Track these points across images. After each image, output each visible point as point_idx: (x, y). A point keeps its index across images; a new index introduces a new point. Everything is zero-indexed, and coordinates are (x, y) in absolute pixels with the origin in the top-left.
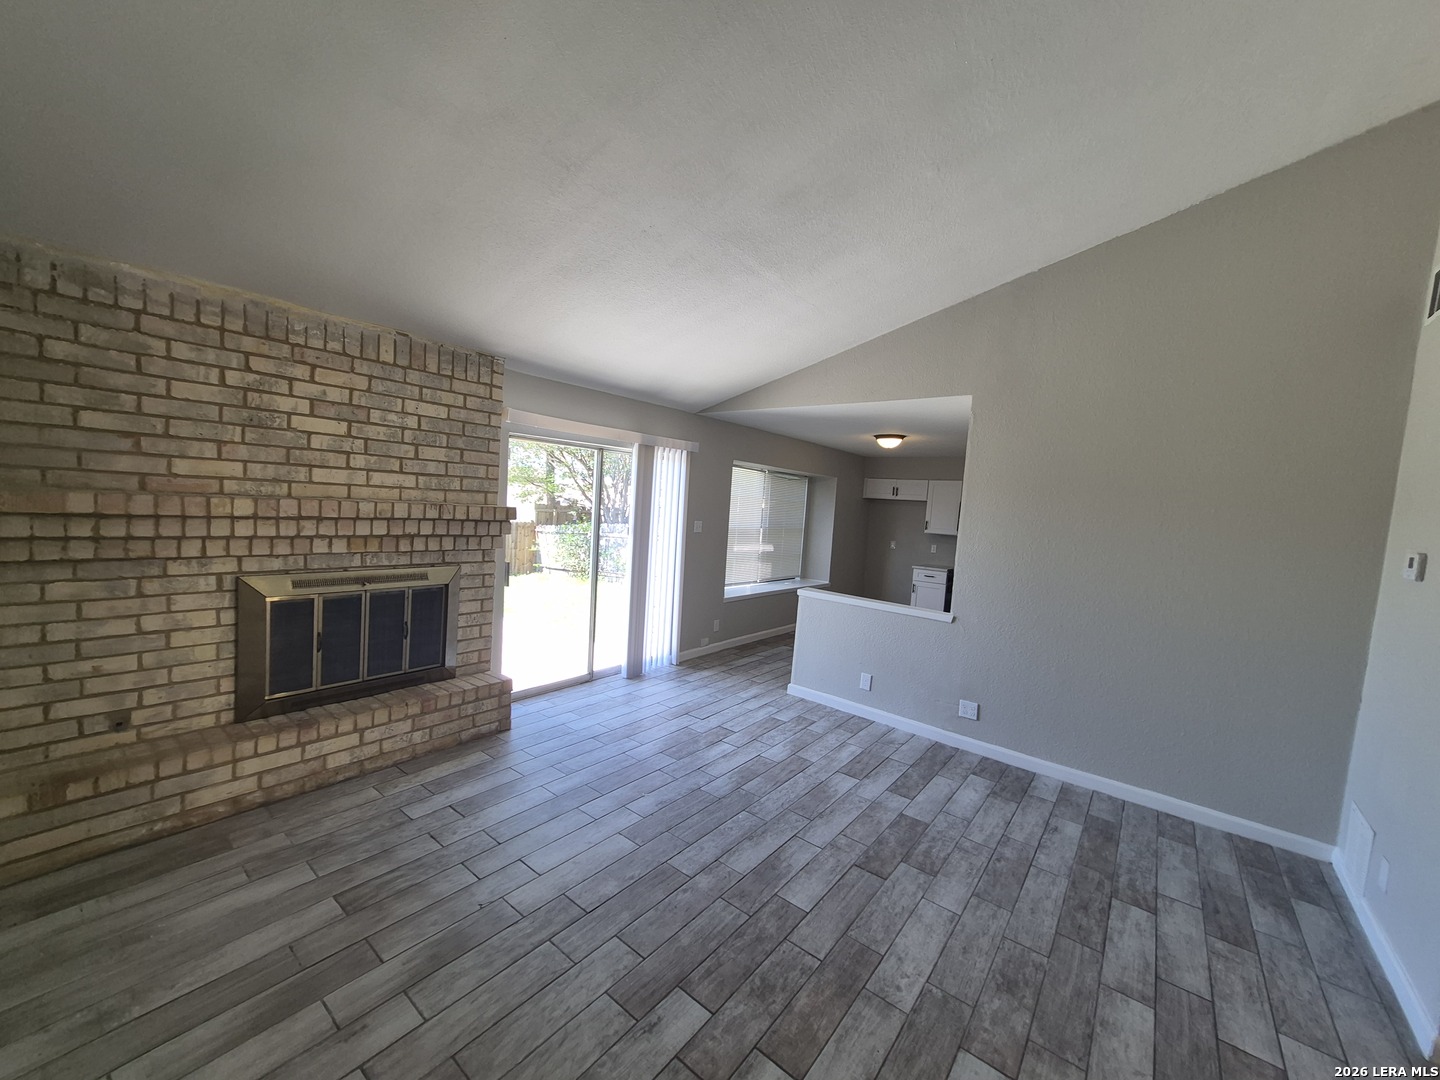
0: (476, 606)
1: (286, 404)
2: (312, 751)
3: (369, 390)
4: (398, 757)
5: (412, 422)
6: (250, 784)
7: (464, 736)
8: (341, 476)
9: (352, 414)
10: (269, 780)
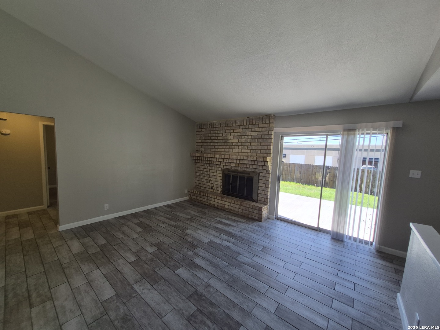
0: (264, 185)
1: (230, 138)
2: (223, 202)
3: (242, 132)
4: (236, 212)
5: (250, 137)
7: (250, 216)
8: (237, 151)
9: (239, 138)
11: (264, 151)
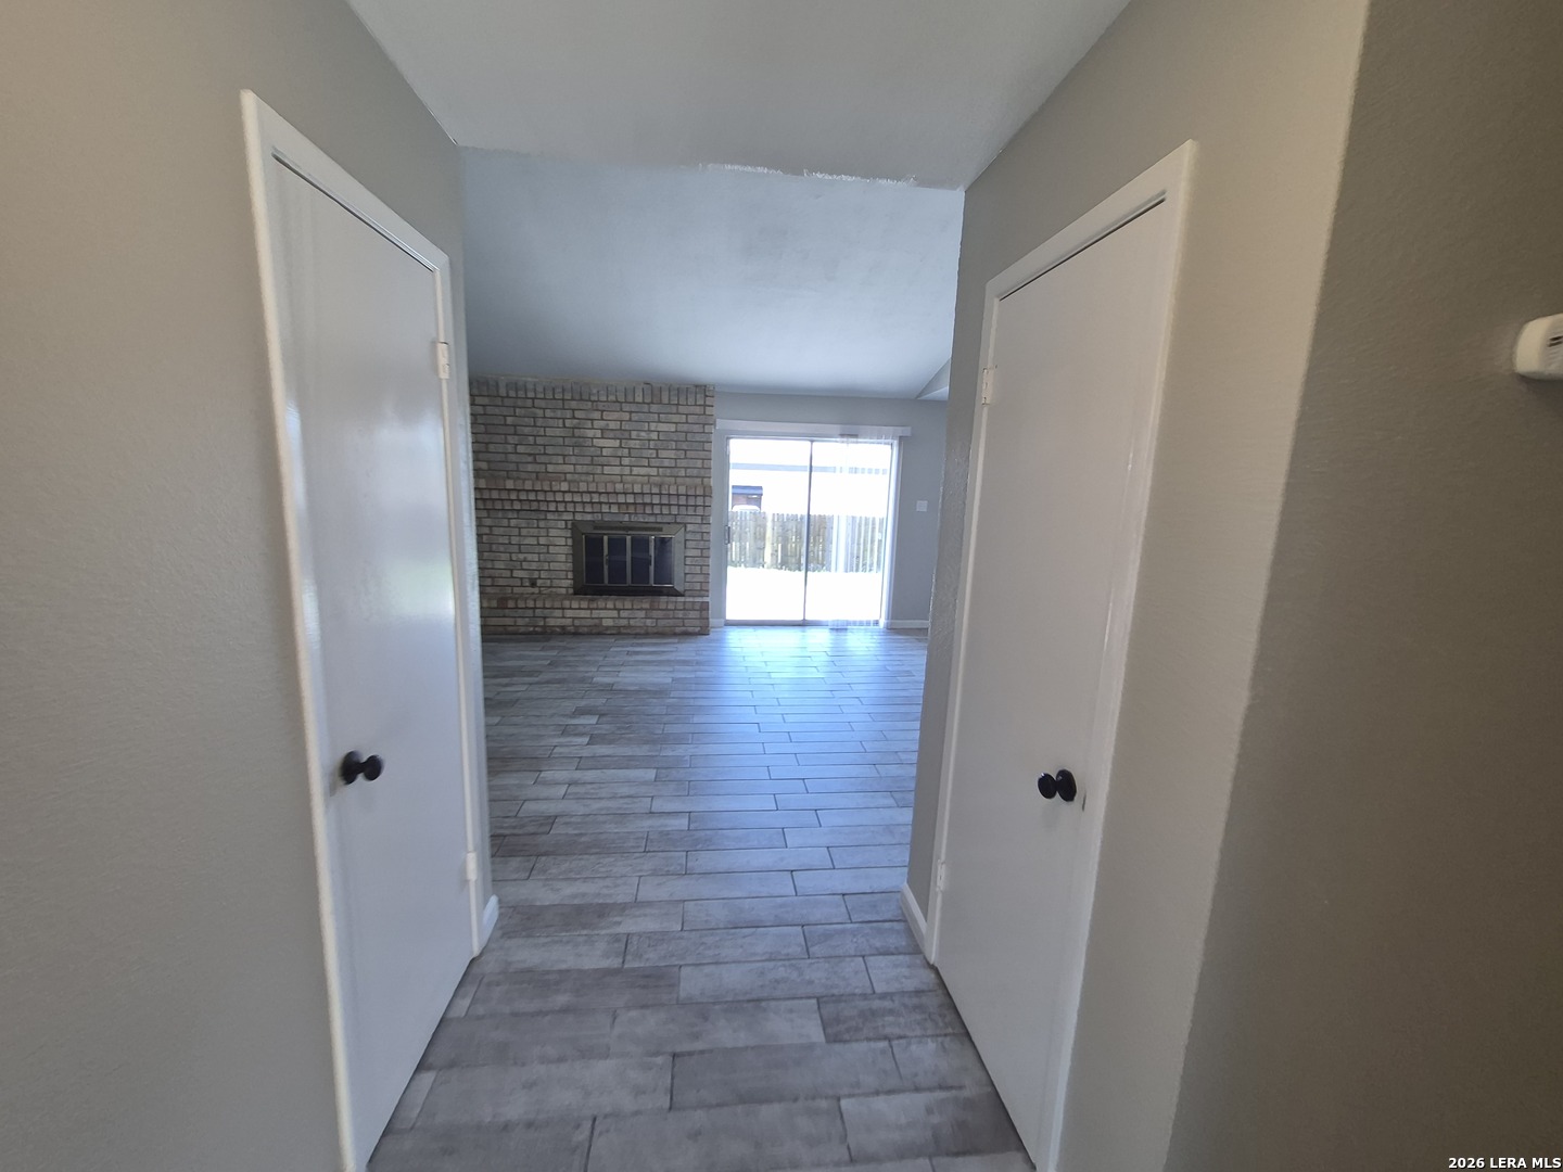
0: (698, 553)
1: (590, 433)
2: (596, 613)
3: (630, 420)
4: (638, 631)
5: (654, 436)
6: (569, 622)
7: (678, 630)
8: (617, 470)
9: (623, 435)
10: (577, 622)
11: (695, 472)
